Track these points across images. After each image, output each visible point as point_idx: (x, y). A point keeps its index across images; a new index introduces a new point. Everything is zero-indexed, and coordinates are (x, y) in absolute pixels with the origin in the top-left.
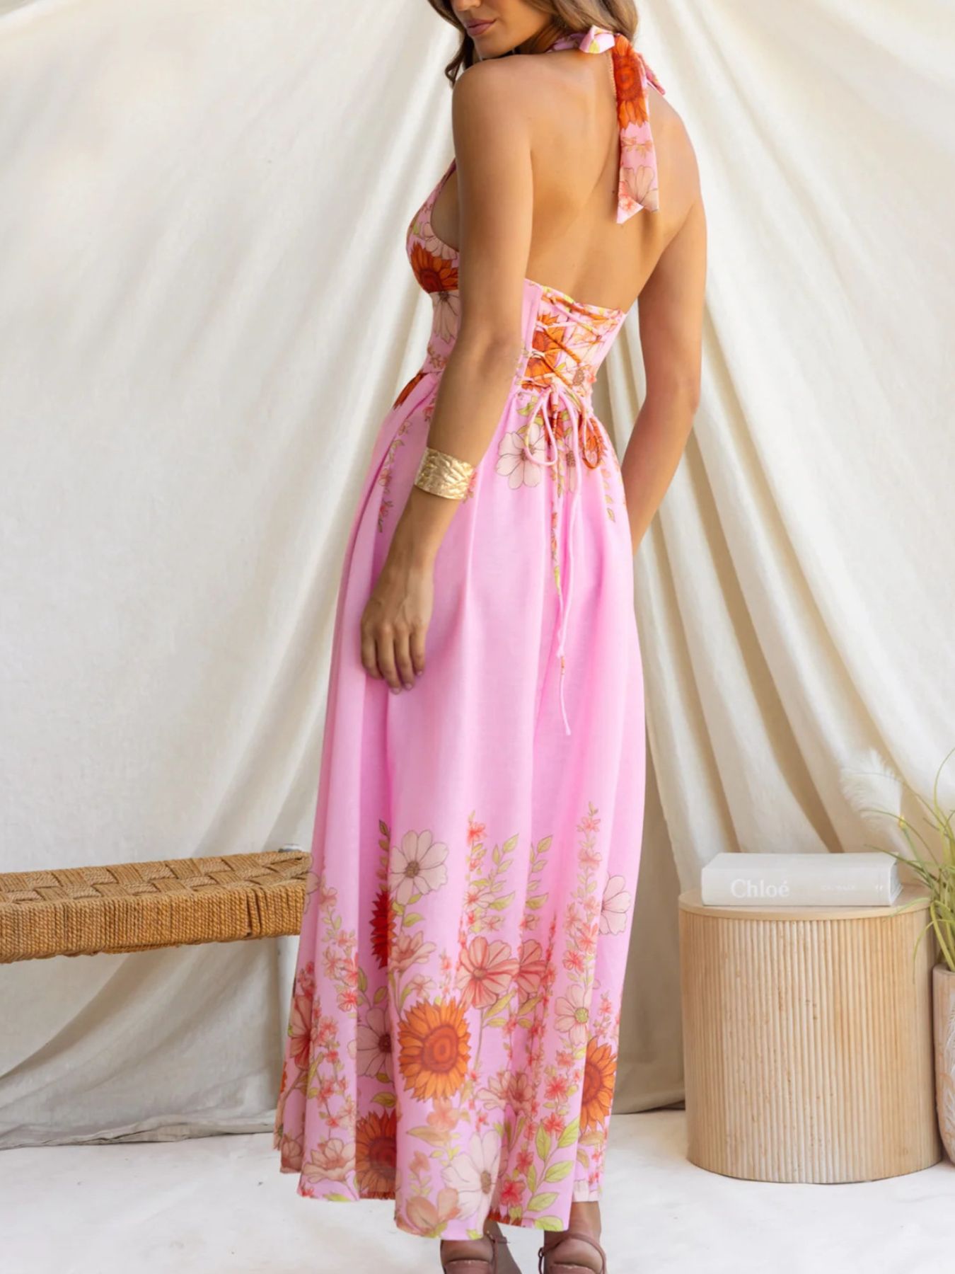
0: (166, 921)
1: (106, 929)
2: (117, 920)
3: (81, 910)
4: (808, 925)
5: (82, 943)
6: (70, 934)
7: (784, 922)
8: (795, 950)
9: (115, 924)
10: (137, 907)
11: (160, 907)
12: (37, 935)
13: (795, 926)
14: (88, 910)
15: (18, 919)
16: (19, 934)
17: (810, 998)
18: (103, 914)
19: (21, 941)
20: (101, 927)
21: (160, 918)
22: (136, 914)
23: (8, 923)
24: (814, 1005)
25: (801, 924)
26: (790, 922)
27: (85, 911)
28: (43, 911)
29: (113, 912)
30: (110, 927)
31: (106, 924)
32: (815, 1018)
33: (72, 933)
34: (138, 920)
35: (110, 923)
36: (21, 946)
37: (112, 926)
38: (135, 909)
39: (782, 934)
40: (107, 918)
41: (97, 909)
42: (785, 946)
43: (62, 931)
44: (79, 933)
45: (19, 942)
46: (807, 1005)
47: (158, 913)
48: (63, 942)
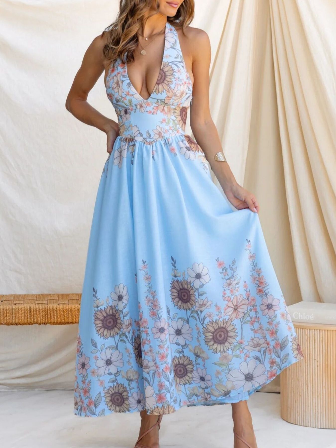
0: (66, 315)
1: (44, 317)
2: (48, 313)
3: (35, 309)
4: (316, 331)
5: (36, 321)
6: (31, 317)
7: (307, 329)
8: (311, 340)
9: (47, 315)
10: (56, 309)
11: (64, 310)
12: (19, 317)
13: (311, 331)
14: (38, 309)
15: (12, 311)
16: (13, 316)
17: (316, 358)
18: (43, 311)
19: (13, 319)
20: (42, 316)
21: (64, 314)
22: (56, 312)
23: (9, 312)
24: (317, 361)
25: (313, 330)
26: (309, 329)
27: (37, 310)
28: (21, 309)
29: (47, 311)
30: (46, 316)
31: (44, 315)
32: (317, 366)
33: (32, 317)
34: (56, 314)
35: (46, 314)
36: (13, 320)
37: (47, 316)
38: (55, 310)
39: (306, 334)
40: (45, 313)
41: (41, 309)
42: (307, 338)
43: (28, 316)
44: (34, 317)
45: (12, 319)
46: (315, 361)
47: (63, 312)
48: (28, 319)
